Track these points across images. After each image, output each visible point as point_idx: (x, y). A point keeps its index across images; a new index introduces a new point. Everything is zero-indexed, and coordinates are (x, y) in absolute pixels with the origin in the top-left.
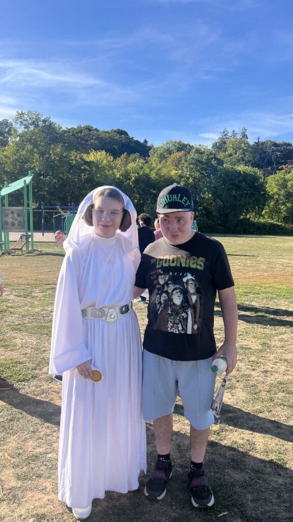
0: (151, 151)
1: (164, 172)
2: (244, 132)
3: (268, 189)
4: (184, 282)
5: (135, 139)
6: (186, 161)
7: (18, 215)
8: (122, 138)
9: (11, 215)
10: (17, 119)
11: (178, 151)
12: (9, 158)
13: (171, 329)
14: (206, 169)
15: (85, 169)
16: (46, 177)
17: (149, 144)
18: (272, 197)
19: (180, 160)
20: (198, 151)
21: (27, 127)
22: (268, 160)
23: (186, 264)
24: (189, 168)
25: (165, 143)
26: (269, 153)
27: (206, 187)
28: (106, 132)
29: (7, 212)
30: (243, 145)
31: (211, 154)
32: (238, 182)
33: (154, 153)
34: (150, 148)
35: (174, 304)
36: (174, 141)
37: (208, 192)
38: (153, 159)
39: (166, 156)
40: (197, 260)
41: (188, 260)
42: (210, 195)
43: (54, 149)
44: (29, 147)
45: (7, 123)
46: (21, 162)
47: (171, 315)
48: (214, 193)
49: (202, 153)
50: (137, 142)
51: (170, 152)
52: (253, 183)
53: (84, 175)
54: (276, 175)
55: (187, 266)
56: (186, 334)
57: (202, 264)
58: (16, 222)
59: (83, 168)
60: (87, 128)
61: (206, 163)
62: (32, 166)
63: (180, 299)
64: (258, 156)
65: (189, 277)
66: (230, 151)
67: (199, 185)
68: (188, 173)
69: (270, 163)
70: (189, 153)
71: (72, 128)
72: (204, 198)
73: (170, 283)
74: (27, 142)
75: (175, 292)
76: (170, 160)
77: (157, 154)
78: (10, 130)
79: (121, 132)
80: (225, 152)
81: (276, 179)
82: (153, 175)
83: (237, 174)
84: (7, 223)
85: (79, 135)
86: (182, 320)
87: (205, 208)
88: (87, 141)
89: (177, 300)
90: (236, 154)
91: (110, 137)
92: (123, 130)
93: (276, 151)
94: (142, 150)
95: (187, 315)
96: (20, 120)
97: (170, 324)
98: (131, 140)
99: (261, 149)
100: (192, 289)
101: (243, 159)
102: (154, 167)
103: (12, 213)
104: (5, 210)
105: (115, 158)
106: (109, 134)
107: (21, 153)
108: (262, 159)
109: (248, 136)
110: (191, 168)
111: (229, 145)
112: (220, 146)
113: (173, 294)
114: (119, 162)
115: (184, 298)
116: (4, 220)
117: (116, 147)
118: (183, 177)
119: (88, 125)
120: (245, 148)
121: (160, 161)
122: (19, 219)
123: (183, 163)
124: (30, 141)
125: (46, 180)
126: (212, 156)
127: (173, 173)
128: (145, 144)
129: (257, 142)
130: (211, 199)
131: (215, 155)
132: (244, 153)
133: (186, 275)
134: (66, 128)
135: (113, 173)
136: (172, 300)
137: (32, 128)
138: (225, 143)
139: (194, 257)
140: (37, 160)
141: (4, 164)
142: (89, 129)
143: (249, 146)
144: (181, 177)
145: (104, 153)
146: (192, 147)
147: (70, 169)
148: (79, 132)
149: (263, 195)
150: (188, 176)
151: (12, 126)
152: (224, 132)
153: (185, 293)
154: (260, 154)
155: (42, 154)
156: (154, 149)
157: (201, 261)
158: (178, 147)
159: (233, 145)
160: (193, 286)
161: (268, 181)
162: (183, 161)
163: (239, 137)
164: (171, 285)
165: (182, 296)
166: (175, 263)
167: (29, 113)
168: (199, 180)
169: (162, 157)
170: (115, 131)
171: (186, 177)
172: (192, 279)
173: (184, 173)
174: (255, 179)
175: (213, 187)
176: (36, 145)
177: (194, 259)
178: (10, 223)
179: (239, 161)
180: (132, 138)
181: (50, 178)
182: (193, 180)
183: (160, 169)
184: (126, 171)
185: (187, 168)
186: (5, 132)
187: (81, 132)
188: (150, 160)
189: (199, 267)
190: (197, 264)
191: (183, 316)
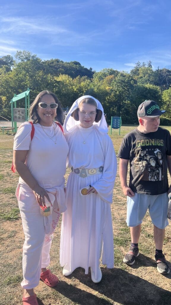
0: (94, 74)
1: (102, 87)
2: (150, 63)
3: (163, 98)
4: (155, 154)
5: (85, 67)
6: (115, 81)
7: (22, 113)
8: (77, 66)
9: (18, 113)
10: (17, 55)
11: (110, 75)
12: (12, 79)
13: (150, 179)
14: (127, 86)
15: (56, 85)
16: (34, 90)
17: (93, 71)
18: (165, 103)
19: (111, 80)
20: (122, 75)
21: (22, 61)
22: (164, 81)
23: (155, 144)
24: (116, 85)
25: (102, 70)
26: (164, 76)
27: (127, 96)
28: (68, 63)
29: (16, 111)
30: (149, 72)
31: (130, 76)
32: (146, 94)
33: (96, 76)
34: (93, 73)
35: (151, 166)
36: (108, 69)
37: (128, 100)
38: (95, 79)
39: (103, 78)
40: (160, 141)
41: (156, 142)
42: (129, 102)
43: (38, 74)
44: (24, 72)
45: (10, 57)
46: (19, 81)
47: (150, 172)
48: (131, 101)
49: (124, 76)
50: (86, 69)
51: (105, 75)
52: (155, 94)
53: (55, 89)
54: (168, 90)
55: (156, 145)
56: (159, 181)
57: (163, 143)
58: (21, 117)
59: (55, 85)
60: (56, 61)
61: (127, 83)
62: (26, 84)
63: (154, 163)
64: (158, 78)
65: (158, 150)
66: (141, 75)
67: (122, 96)
68: (116, 89)
69: (165, 82)
70: (117, 76)
71: (48, 61)
72: (126, 103)
73: (148, 155)
74: (22, 69)
75: (151, 159)
76: (105, 80)
77: (98, 76)
78: (11, 62)
79: (76, 63)
80: (138, 75)
81: (168, 92)
82: (95, 90)
83: (145, 89)
84: (16, 117)
85: (52, 65)
86: (156, 174)
87: (125, 109)
88: (57, 69)
89: (153, 164)
90: (145, 77)
91: (70, 66)
92: (78, 62)
93: (168, 75)
94: (89, 74)
95: (159, 171)
96: (19, 56)
97: (150, 177)
98: (82, 68)
99: (160, 74)
100: (160, 157)
101: (149, 80)
102: (96, 85)
103: (19, 111)
104: (15, 110)
105: (73, 79)
106: (69, 64)
107: (19, 76)
108: (160, 80)
109: (152, 66)
110: (118, 85)
111: (141, 71)
112: (136, 72)
113: (150, 161)
114: (75, 81)
115: (156, 162)
116: (14, 115)
117: (73, 72)
118: (113, 91)
119: (57, 59)
120: (150, 73)
121: (99, 81)
122: (23, 115)
123: (113, 82)
124: (24, 68)
125: (33, 92)
126: (130, 78)
127: (107, 88)
128: (90, 70)
129: (157, 69)
130: (129, 104)
131: (132, 77)
132: (149, 76)
133: (156, 150)
134: (44, 60)
135: (72, 88)
136: (150, 164)
137: (26, 61)
138: (138, 70)
139: (158, 140)
140: (28, 80)
141: (10, 82)
142: (58, 61)
143: (153, 72)
144: (112, 91)
145: (67, 76)
146: (118, 73)
147: (47, 85)
148: (52, 63)
149: (160, 102)
150: (116, 90)
151: (13, 59)
152: (138, 63)
153: (156, 159)
154: (159, 77)
155: (31, 77)
156: (96, 74)
157: (162, 142)
158: (110, 72)
159: (143, 71)
160: (160, 156)
161: (163, 93)
162: (113, 81)
163: (147, 66)
164: (148, 156)
165: (155, 161)
166: (149, 143)
167: (24, 52)
168: (123, 92)
169: (101, 78)
170: (73, 63)
171: (115, 90)
172: (159, 152)
173: (114, 88)
174: (156, 92)
175: (131, 97)
176: (27, 71)
177: (158, 141)
178: (17, 117)
179: (146, 81)
180: (83, 67)
181: (36, 91)
182: (119, 93)
183: (99, 86)
184: (80, 87)
185: (115, 85)
186: (9, 63)
187: (53, 63)
188: (93, 80)
189: (161, 145)
190: (161, 144)
191: (157, 172)
